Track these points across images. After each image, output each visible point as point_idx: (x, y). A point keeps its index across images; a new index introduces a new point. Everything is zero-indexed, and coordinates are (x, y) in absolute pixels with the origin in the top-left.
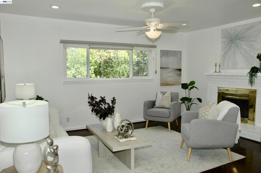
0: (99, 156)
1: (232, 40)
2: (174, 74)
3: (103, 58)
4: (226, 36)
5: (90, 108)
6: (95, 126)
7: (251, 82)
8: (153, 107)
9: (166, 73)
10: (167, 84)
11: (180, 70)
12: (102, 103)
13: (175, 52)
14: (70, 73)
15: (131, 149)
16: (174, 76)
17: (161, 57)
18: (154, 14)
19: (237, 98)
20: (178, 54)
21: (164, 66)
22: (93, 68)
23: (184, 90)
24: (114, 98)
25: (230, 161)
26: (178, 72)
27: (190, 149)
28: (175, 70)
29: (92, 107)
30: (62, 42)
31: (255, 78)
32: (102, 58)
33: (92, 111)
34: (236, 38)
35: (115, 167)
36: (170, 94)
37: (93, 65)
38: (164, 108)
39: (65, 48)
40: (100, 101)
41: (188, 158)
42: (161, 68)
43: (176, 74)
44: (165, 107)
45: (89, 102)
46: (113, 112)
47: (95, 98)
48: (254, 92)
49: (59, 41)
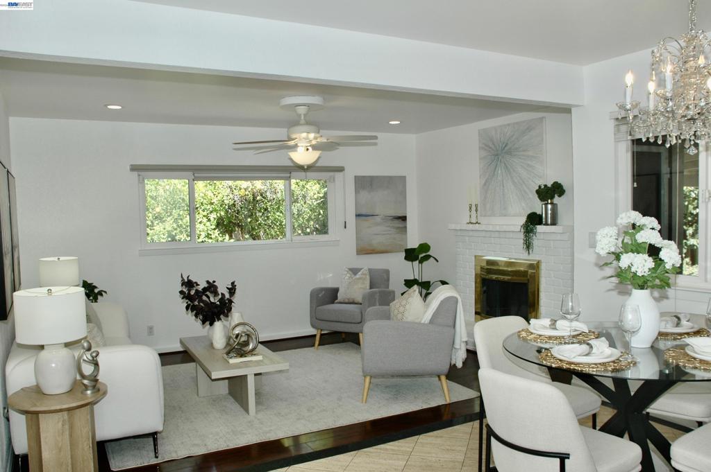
0: (198, 395)
1: (497, 155)
2: (389, 229)
3: (237, 194)
4: (486, 145)
5: (183, 302)
6: (197, 339)
7: (528, 246)
8: (333, 303)
9: (370, 227)
10: (373, 250)
11: (404, 219)
12: (208, 293)
13: (390, 178)
14: (162, 230)
15: (247, 375)
16: (389, 232)
17: (357, 192)
18: (304, 117)
19: (507, 278)
20: (396, 184)
21: (364, 212)
22: (215, 217)
23: (410, 263)
24: (233, 283)
25: (446, 401)
26: (398, 224)
27: (368, 379)
28: (392, 220)
29: (187, 301)
30: (134, 168)
31: (534, 237)
32: (236, 192)
33: (187, 308)
34: (504, 151)
35: (224, 410)
36: (367, 272)
37: (216, 210)
38: (353, 303)
39: (142, 182)
40: (205, 290)
41: (363, 395)
42: (358, 216)
43: (394, 227)
44: (356, 301)
45: (181, 292)
46: (230, 310)
47: (196, 283)
48: (536, 266)
49: (128, 168)
